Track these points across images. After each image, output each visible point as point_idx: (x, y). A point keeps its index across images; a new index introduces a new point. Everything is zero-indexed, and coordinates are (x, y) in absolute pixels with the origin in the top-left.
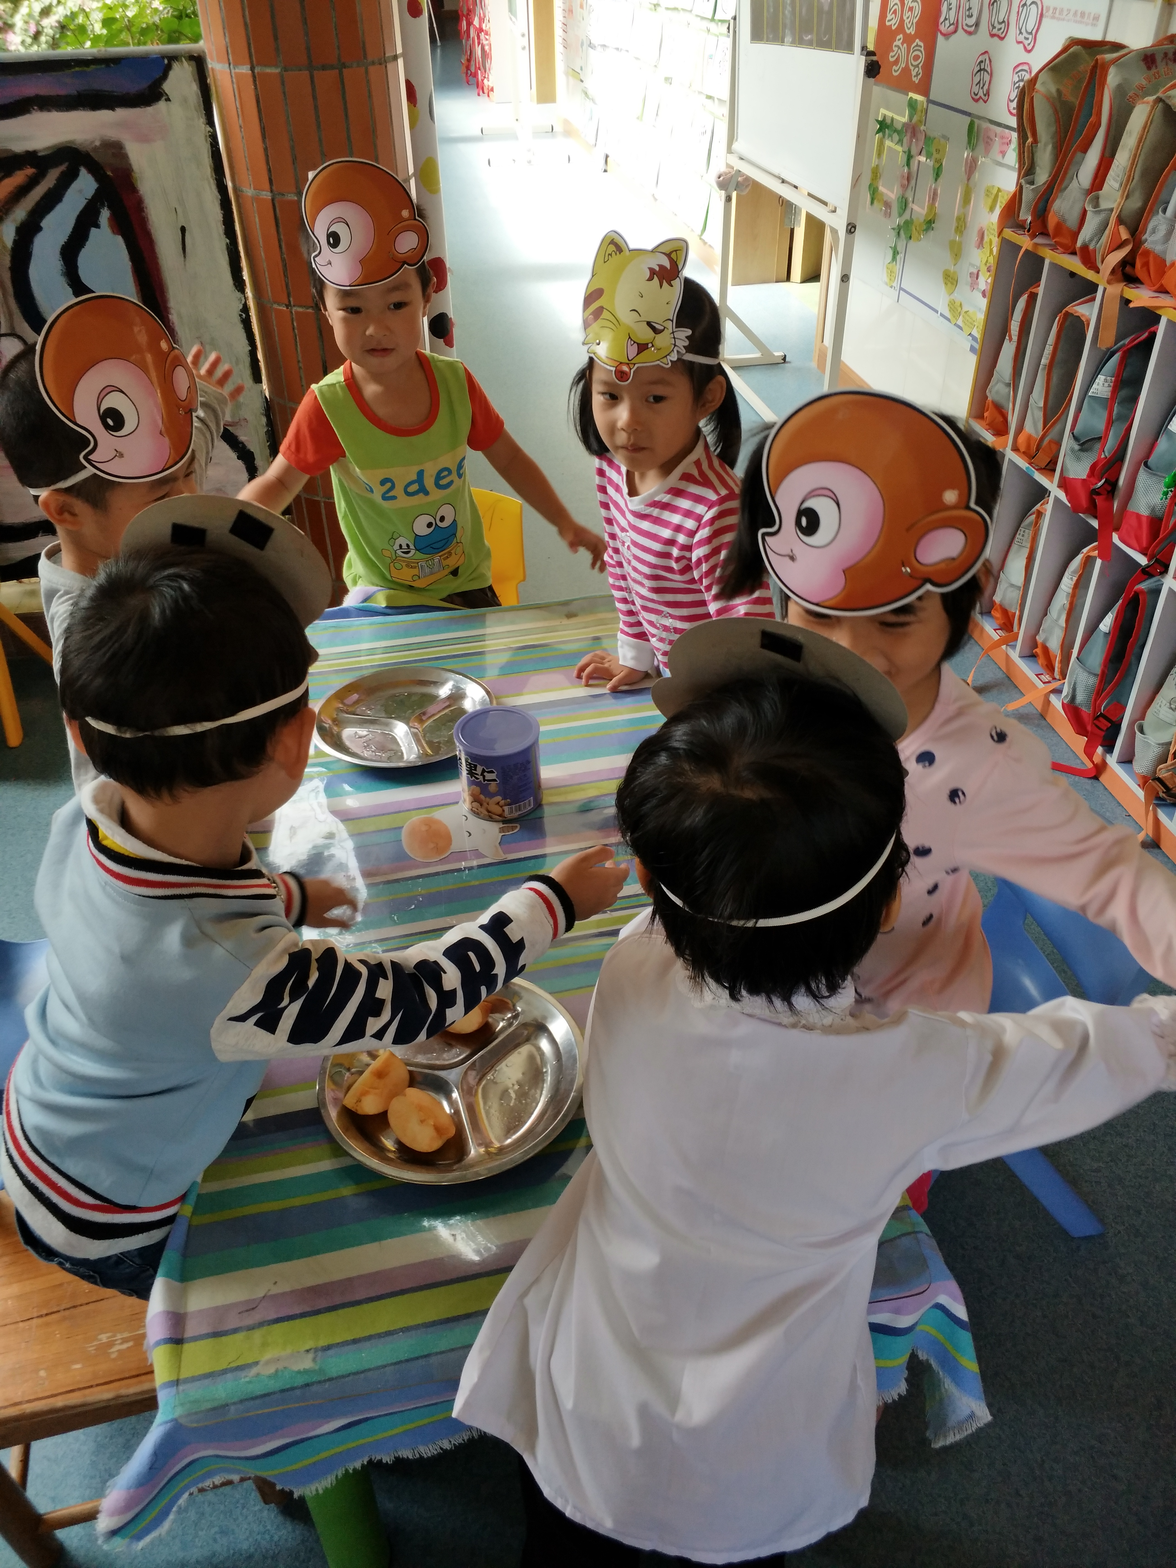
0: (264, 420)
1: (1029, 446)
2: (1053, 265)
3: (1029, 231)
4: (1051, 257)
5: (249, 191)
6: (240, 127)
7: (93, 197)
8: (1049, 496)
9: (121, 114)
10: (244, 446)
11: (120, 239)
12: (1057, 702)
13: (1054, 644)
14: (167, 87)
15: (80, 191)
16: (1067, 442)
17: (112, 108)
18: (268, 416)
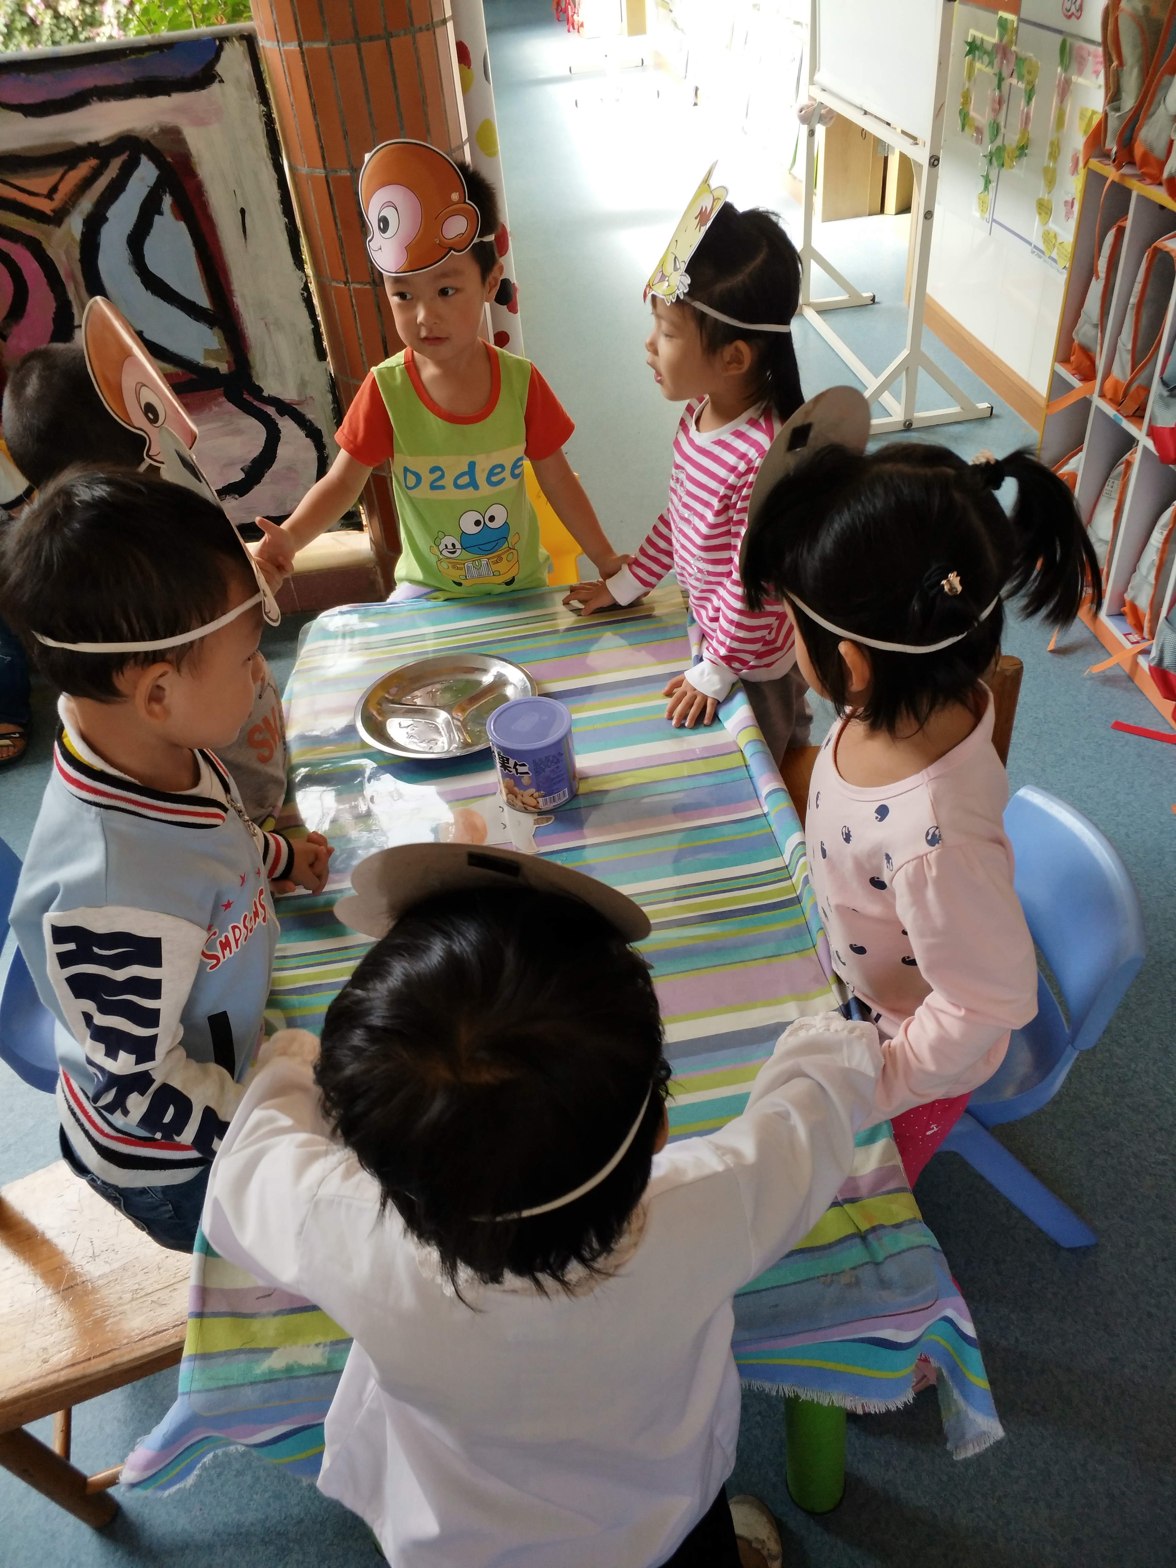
0: (330, 397)
1: (1116, 392)
2: (1140, 197)
3: (1114, 161)
4: (1138, 189)
5: (304, 170)
6: (292, 105)
7: (155, 184)
8: (1137, 445)
9: (177, 98)
10: (312, 424)
11: (182, 225)
12: (1144, 663)
13: (1143, 603)
14: (219, 68)
15: (143, 179)
16: (1156, 386)
17: (168, 93)
18: (333, 393)
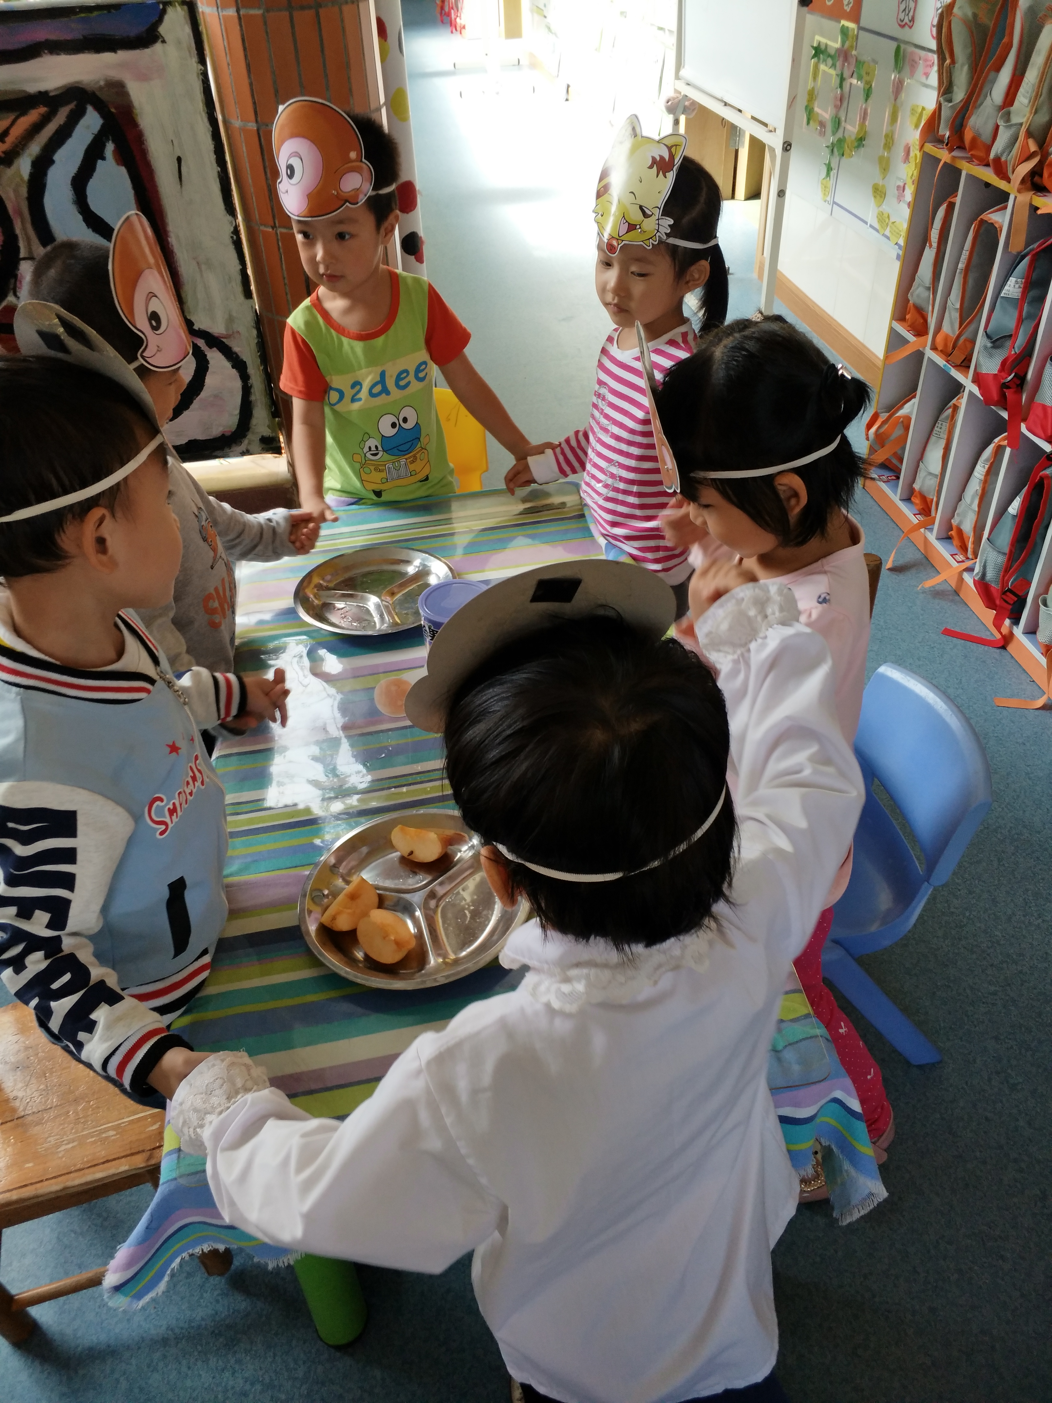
0: (255, 332)
1: (946, 345)
2: (969, 176)
3: (947, 145)
4: (967, 168)
5: (237, 123)
6: (229, 65)
7: (100, 131)
8: (964, 391)
9: (123, 55)
10: (238, 357)
11: (123, 170)
12: (969, 579)
13: (968, 527)
14: (162, 29)
15: (88, 127)
16: (981, 340)
17: (114, 50)
18: (258, 329)
